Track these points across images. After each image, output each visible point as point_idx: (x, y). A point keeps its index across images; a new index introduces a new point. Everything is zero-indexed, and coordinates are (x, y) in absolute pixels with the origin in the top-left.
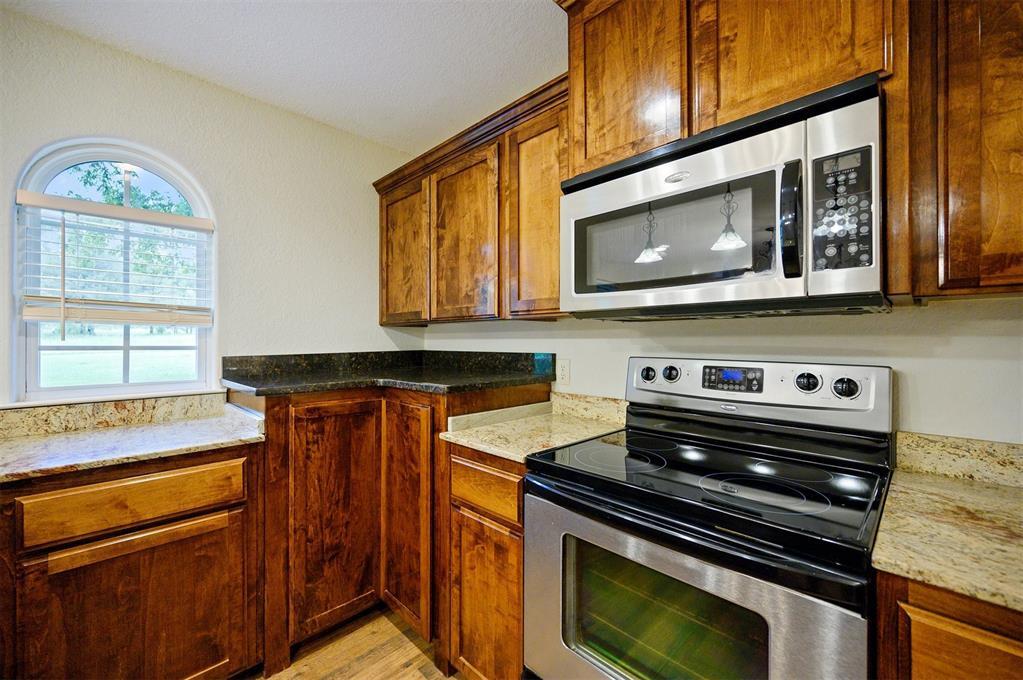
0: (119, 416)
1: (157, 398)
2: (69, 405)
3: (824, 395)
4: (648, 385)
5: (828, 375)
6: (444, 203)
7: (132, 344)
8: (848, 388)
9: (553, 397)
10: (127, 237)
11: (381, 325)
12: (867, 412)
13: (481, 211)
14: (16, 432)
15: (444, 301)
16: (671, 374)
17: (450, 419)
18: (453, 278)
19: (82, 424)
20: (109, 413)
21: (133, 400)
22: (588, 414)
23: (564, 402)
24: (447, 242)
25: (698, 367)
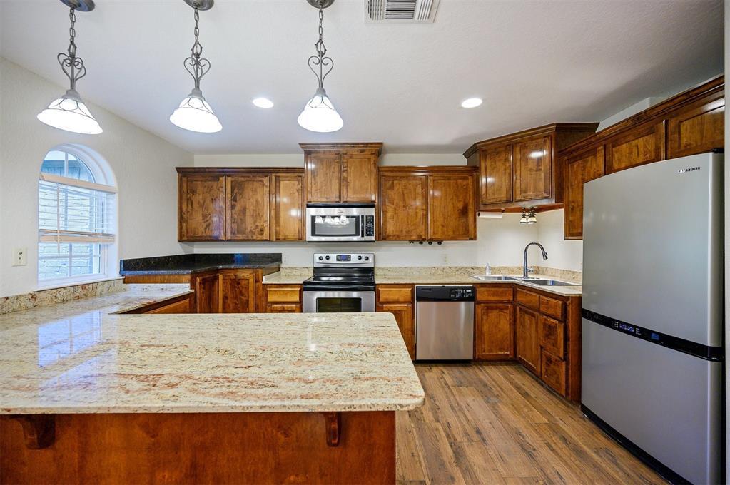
0: (83, 293)
1: (98, 283)
2: (64, 288)
3: (363, 260)
4: (321, 261)
5: (363, 256)
6: (236, 191)
7: (73, 254)
8: (367, 259)
9: (281, 269)
10: (66, 194)
11: (179, 241)
12: (369, 264)
13: (260, 199)
14: (44, 303)
15: (236, 232)
16: (328, 258)
17: (264, 277)
18: (242, 223)
19: (69, 298)
20: (79, 292)
21: (89, 284)
22: (296, 274)
23: (285, 270)
24: (238, 208)
25: (335, 255)
